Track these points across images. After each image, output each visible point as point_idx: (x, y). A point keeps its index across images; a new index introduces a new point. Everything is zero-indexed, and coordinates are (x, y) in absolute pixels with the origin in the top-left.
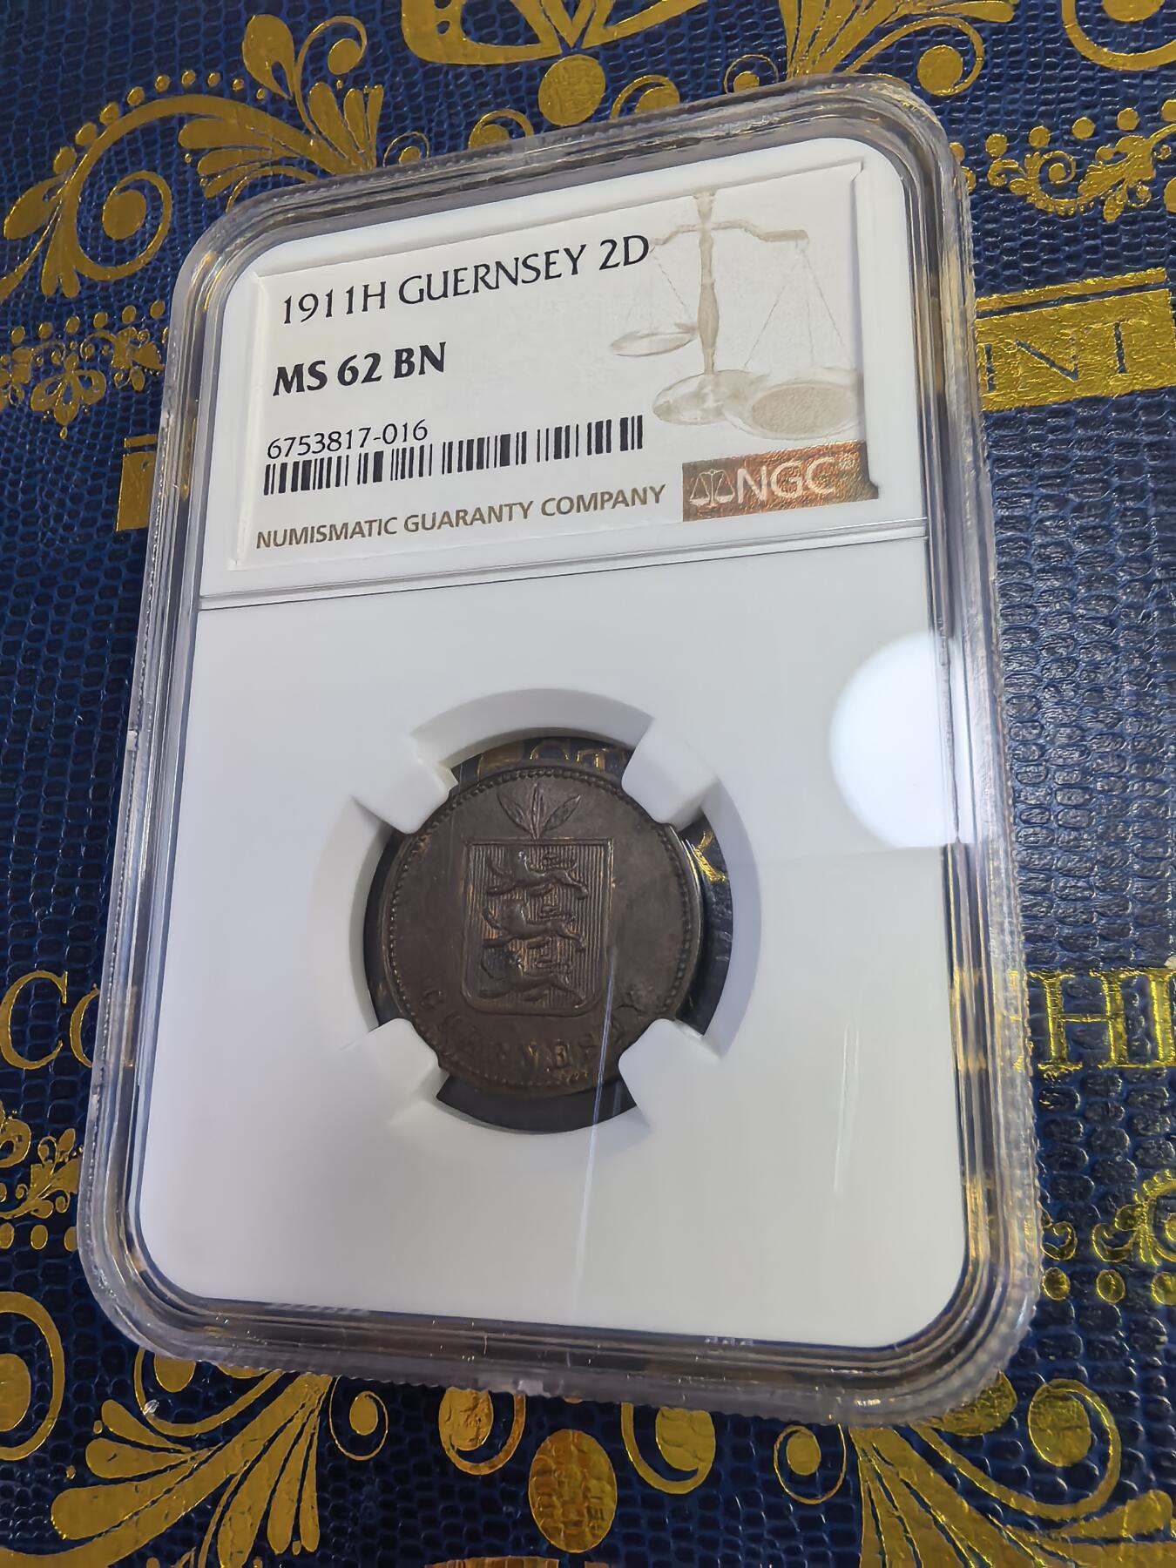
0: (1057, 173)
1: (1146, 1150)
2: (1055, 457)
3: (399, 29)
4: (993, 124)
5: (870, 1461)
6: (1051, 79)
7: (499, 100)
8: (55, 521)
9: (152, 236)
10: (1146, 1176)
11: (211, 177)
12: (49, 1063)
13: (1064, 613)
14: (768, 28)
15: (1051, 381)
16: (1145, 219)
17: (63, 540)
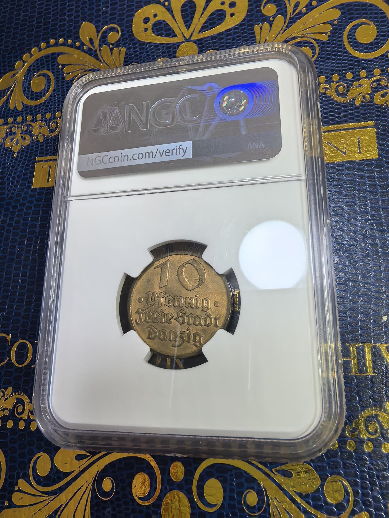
0: (341, 89)
1: (363, 402)
2: (339, 179)
3: (132, 29)
4: (321, 72)
5: (273, 501)
6: (340, 60)
7: (163, 55)
8: (12, 184)
9: (48, 91)
10: (363, 410)
11: (68, 74)
12: (3, 365)
13: (340, 229)
14: (251, 37)
15: (337, 155)
16: (368, 105)
17: (14, 190)
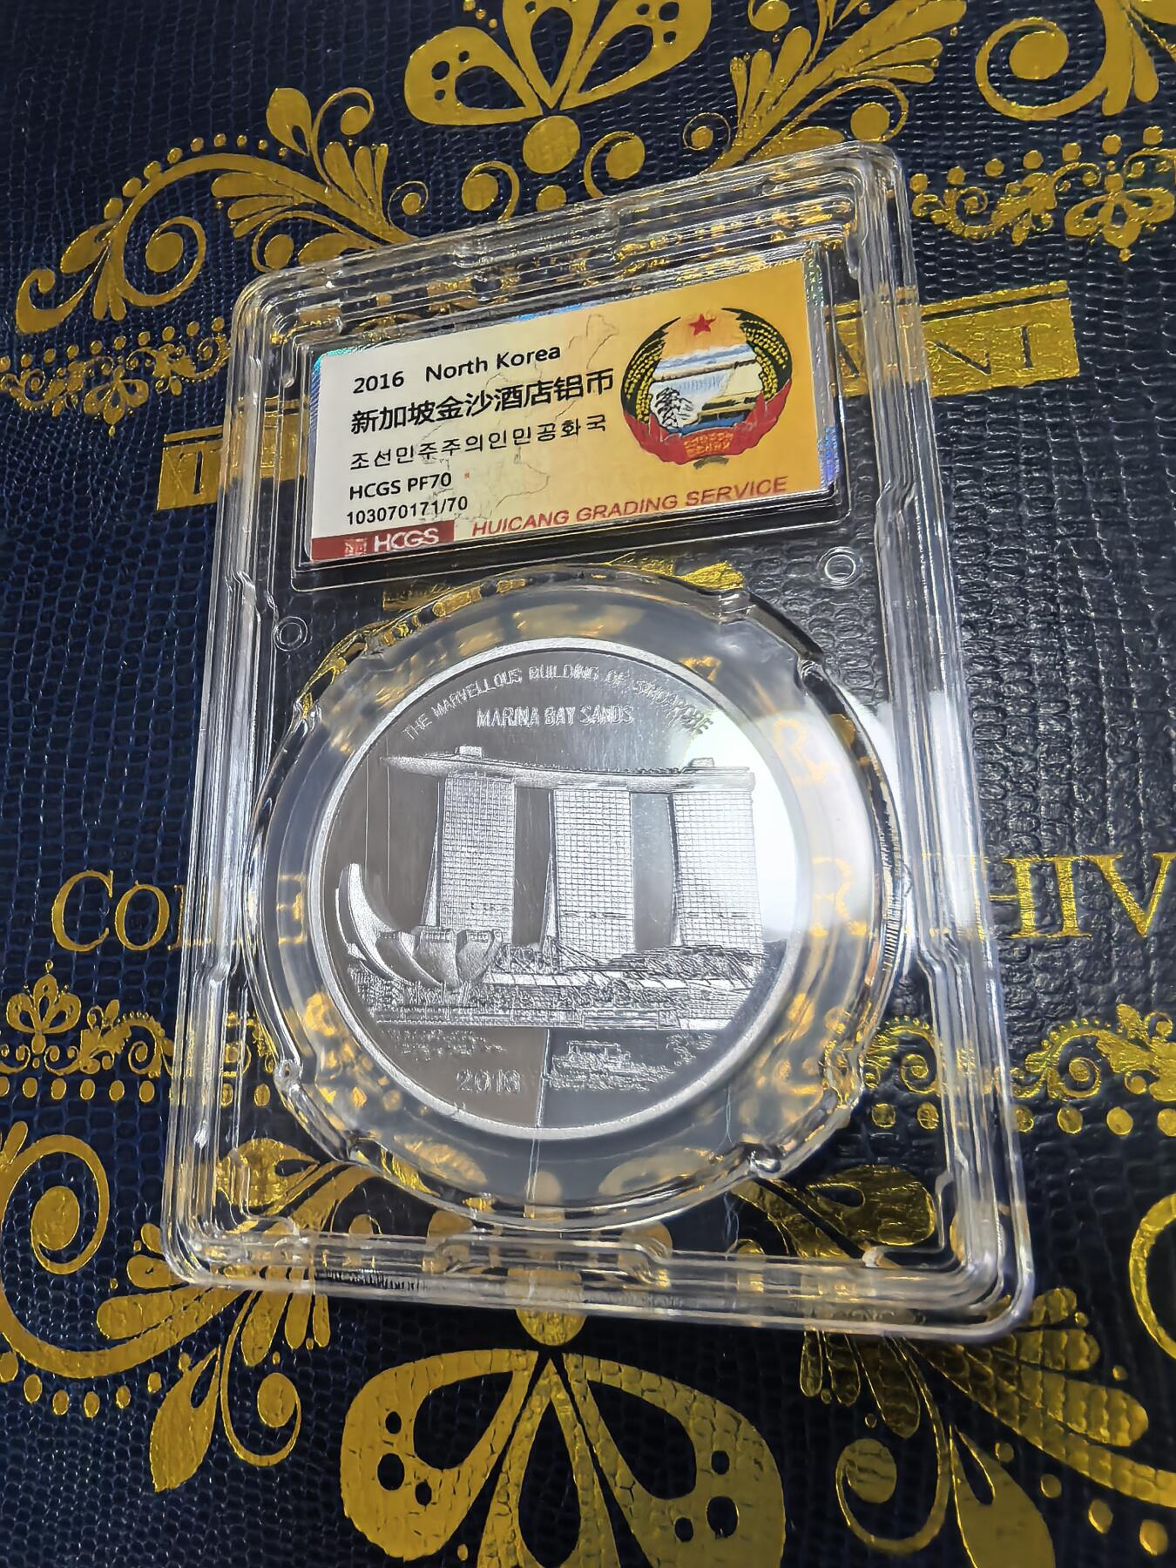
3: (402, 96)
7: (489, 154)
8: (104, 503)
9: (189, 268)
11: (238, 221)
12: (97, 947)
14: (722, 90)
15: (966, 375)
17: (111, 518)
